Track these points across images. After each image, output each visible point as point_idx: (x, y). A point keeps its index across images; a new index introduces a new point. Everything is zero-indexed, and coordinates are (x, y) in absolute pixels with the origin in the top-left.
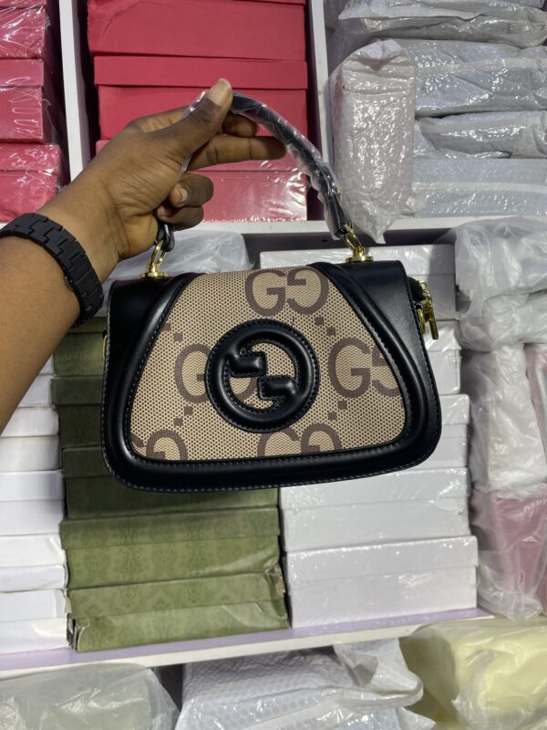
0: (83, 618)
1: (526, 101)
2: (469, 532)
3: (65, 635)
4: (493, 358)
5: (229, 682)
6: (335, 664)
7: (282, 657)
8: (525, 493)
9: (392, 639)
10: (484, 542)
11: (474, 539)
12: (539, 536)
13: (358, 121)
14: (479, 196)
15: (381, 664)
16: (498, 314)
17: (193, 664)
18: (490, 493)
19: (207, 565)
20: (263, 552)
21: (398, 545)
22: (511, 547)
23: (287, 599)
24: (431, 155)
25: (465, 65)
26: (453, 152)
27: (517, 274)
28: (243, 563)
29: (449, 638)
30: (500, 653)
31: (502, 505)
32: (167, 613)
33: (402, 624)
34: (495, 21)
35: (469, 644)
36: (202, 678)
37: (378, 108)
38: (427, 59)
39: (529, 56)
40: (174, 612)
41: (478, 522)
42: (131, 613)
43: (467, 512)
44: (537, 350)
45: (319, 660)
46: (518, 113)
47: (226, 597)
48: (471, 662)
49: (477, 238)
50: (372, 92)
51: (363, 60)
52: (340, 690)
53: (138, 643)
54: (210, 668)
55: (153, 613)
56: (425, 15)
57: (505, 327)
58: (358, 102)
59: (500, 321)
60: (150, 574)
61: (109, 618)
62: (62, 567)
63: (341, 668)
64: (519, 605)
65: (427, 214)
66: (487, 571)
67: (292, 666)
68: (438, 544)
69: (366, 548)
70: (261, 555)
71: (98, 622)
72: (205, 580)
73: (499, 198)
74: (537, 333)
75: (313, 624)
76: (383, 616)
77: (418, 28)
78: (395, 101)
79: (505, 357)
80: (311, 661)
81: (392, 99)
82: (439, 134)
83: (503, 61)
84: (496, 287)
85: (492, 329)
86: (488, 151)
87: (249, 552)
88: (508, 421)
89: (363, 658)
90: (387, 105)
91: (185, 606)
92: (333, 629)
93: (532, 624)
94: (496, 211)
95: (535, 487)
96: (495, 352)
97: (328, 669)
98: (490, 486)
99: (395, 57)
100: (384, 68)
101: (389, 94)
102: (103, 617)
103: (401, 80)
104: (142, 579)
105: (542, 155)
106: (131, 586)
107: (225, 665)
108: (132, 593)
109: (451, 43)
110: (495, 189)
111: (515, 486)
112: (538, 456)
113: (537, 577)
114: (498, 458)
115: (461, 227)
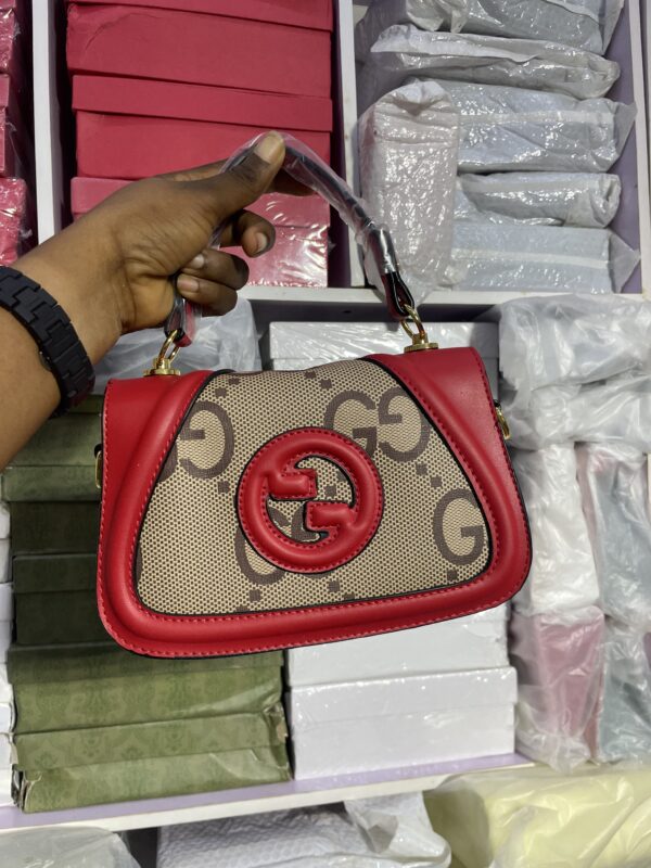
0: (33, 770)
1: (583, 161)
2: (507, 663)
3: (9, 792)
4: (540, 458)
5: (215, 849)
6: (345, 824)
7: (282, 816)
8: (572, 618)
9: (415, 793)
10: (525, 675)
11: (512, 671)
12: (588, 669)
13: (391, 174)
14: (527, 268)
15: (401, 825)
16: (548, 408)
17: (171, 827)
18: (532, 617)
19: (191, 704)
20: (262, 688)
21: (423, 678)
22: (556, 681)
23: (289, 744)
24: (474, 218)
25: (515, 116)
26: (498, 216)
27: (569, 362)
28: (237, 701)
29: (482, 792)
30: (542, 810)
31: (547, 631)
32: (140, 763)
33: (427, 775)
34: (552, 66)
35: (504, 799)
36: (183, 844)
37: (415, 161)
38: (472, 106)
39: (589, 110)
40: (148, 761)
41: (517, 652)
42: (95, 763)
43: (505, 639)
44: (589, 450)
45: (326, 820)
46: (574, 175)
47: (214, 743)
48: (509, 821)
49: (525, 317)
50: (408, 141)
51: (401, 103)
52: (352, 858)
53: (103, 800)
54: (192, 831)
55: (123, 764)
56: (471, 54)
57: (555, 422)
58: (393, 151)
59: (549, 415)
60: (119, 715)
61: (66, 769)
62: (8, 706)
63: (353, 829)
64: (563, 751)
65: (468, 286)
66: (528, 709)
67: (293, 828)
68: (472, 677)
69: (387, 682)
70: (260, 691)
71: (52, 776)
72: (189, 722)
73: (550, 272)
74: (589, 431)
75: (321, 774)
76: (405, 764)
77: (463, 69)
78: (435, 153)
79: (553, 457)
80: (316, 821)
81: (431, 150)
82: (482, 194)
83: (559, 113)
84: (545, 375)
85: (539, 424)
86: (539, 216)
87: (244, 688)
88: (555, 533)
89: (380, 817)
90: (426, 157)
91: (162, 755)
92: (344, 781)
93: (578, 774)
94: (546, 286)
95: (585, 610)
96: (542, 451)
97: (336, 830)
98: (532, 609)
99: (435, 102)
100: (424, 114)
101: (428, 144)
102: (58, 769)
103: (442, 129)
104: (109, 719)
105: (599, 224)
106: (95, 730)
107: (210, 827)
108: (97, 739)
109: (500, 89)
110: (546, 261)
111: (562, 609)
112: (588, 575)
113: (585, 715)
114: (544, 576)
115: (506, 305)
